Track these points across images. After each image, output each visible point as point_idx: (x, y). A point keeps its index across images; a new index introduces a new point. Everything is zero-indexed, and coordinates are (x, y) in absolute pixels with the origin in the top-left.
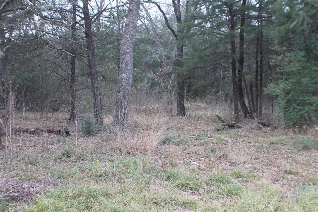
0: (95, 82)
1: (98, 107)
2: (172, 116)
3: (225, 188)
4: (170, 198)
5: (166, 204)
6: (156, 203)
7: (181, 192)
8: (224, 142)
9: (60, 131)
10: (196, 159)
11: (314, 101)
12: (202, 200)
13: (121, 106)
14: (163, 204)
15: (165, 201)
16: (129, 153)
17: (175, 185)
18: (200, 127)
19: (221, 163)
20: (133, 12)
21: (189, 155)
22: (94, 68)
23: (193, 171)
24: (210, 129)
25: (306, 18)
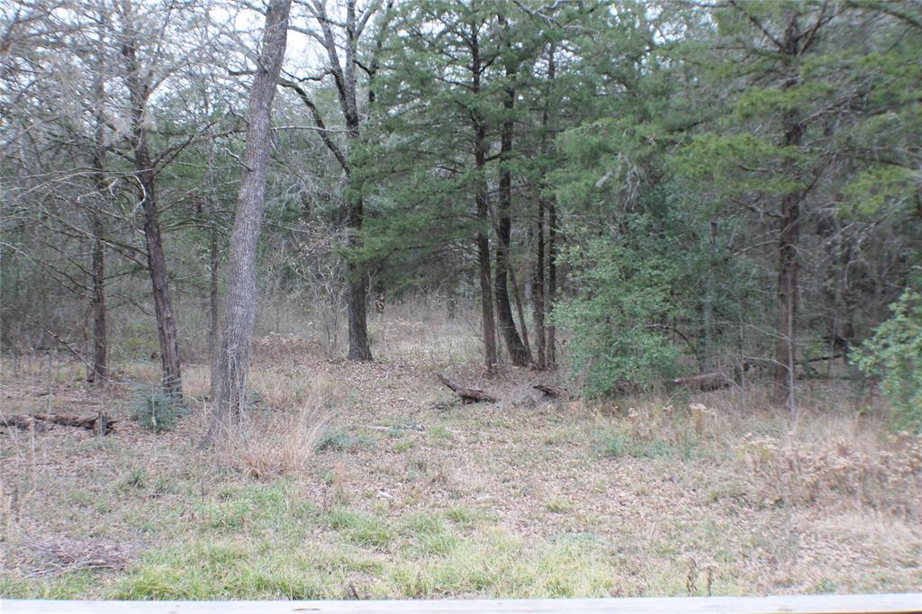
0: (165, 308)
1: (171, 362)
2: (339, 362)
3: (430, 540)
4: (341, 560)
5: (334, 569)
6: (320, 567)
7: (358, 550)
8: (450, 443)
9: (92, 423)
10: (388, 484)
11: (646, 346)
12: (391, 560)
13: (232, 374)
14: (329, 569)
15: (332, 564)
16: (257, 476)
17: (348, 537)
18: (402, 398)
19: (433, 493)
20: (254, 175)
21: (374, 476)
22: (160, 274)
23: (379, 511)
24: (426, 403)
25: (630, 165)
